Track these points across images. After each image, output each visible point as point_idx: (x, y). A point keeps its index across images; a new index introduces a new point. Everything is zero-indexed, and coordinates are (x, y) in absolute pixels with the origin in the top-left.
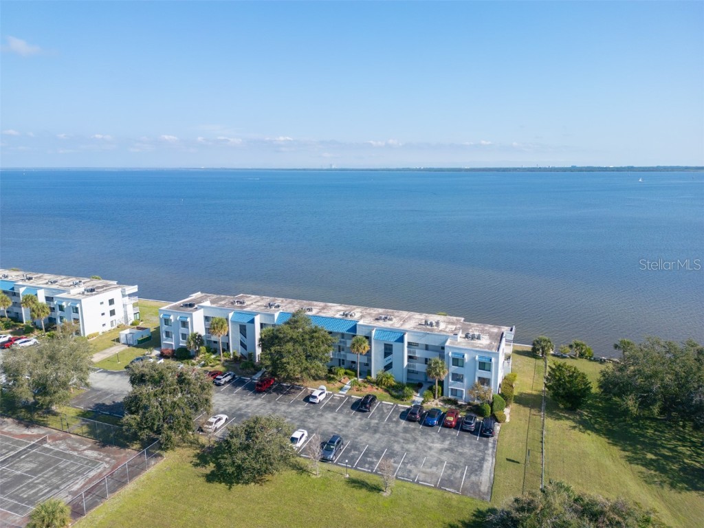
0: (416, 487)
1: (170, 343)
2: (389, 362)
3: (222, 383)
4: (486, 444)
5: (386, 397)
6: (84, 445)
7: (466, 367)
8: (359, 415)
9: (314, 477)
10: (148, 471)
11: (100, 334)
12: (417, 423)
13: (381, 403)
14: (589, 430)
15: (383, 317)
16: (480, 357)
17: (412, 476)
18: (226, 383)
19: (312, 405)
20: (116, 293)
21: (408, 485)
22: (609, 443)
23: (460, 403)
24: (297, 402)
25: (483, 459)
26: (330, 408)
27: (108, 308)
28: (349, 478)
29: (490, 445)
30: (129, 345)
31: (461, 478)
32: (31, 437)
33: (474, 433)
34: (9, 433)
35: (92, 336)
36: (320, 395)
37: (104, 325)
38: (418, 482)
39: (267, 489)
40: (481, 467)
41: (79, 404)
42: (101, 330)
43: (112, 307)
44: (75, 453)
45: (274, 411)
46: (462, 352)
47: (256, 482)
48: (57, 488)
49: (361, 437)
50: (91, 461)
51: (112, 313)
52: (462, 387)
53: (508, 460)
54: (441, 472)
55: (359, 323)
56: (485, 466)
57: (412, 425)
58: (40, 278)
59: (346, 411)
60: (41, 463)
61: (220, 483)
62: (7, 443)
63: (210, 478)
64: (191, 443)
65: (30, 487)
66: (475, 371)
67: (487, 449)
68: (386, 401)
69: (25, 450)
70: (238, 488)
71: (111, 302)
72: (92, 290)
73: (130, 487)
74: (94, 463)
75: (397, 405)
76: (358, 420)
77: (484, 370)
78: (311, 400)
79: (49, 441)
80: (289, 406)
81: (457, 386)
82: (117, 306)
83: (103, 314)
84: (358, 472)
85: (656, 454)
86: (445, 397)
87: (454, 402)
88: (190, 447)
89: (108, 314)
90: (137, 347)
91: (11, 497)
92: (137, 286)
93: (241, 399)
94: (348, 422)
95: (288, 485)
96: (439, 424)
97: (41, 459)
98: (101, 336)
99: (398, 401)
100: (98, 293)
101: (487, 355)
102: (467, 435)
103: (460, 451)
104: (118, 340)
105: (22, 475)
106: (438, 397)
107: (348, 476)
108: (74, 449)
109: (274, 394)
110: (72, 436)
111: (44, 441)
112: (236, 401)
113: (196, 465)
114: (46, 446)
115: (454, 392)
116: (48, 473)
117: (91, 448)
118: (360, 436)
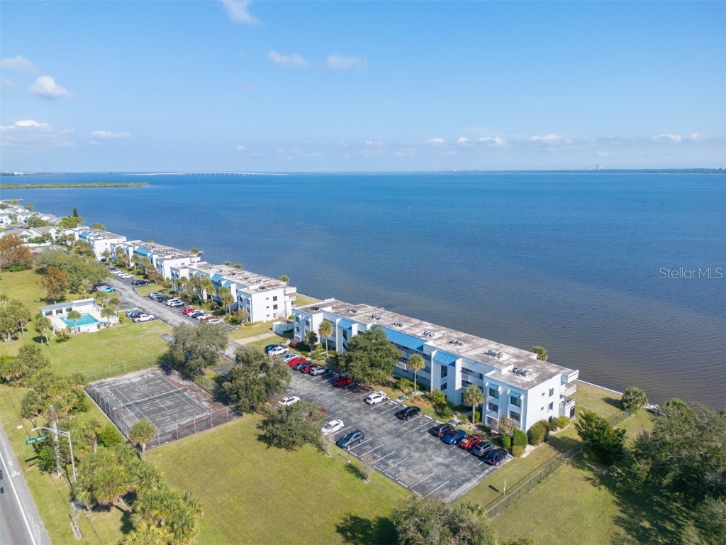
0: (393, 484)
1: (299, 337)
2: (444, 382)
3: (315, 374)
4: (484, 469)
5: (430, 412)
6: (205, 398)
7: (500, 398)
8: (398, 420)
9: (326, 456)
10: (228, 423)
11: (265, 322)
12: (439, 439)
13: (423, 416)
14: (604, 485)
15: (455, 341)
16: (511, 391)
17: (397, 475)
18: (318, 374)
19: (366, 405)
20: (278, 292)
21: (387, 480)
22: (614, 502)
23: (493, 431)
24: (358, 400)
25: (468, 480)
26: (379, 410)
27: (272, 303)
28: (349, 464)
29: (487, 471)
30: (277, 334)
31: (435, 488)
32: (180, 386)
33: (481, 458)
34: (172, 381)
35: (257, 323)
36: (375, 398)
37: (268, 316)
38: (396, 482)
39: (291, 455)
40: (460, 485)
41: (219, 370)
42: (265, 319)
43: (275, 303)
44: (197, 402)
45: (336, 402)
46: (498, 384)
47: (286, 449)
48: (175, 420)
49: (384, 438)
50: (202, 409)
51: (275, 307)
52: (497, 417)
53: (490, 486)
54: (422, 479)
55: (427, 343)
56: (464, 485)
57: (433, 439)
58: (241, 274)
59: (389, 415)
60: (176, 403)
61: (265, 443)
62: (168, 387)
63: (261, 438)
64: (266, 412)
65: (162, 416)
66: (507, 404)
67: (479, 474)
68: (428, 415)
69: (173, 393)
70: (273, 449)
71: (275, 298)
72: (263, 288)
73: (212, 430)
74: (203, 410)
75: (435, 421)
76: (393, 424)
77: (515, 404)
78: (367, 401)
79: (189, 391)
80: (350, 401)
81: (492, 415)
82: (279, 302)
83: (268, 307)
84: (359, 461)
85: (652, 524)
86: (481, 424)
87: (487, 430)
88: (263, 414)
89: (272, 307)
90: (281, 336)
91: (150, 419)
92: (295, 288)
93: (321, 389)
94: (384, 424)
95: (305, 457)
96: (456, 444)
97: (178, 401)
98: (264, 324)
99: (438, 417)
100: (268, 290)
101: (517, 391)
102: (473, 458)
103: (455, 468)
104: (271, 329)
105: (163, 408)
106: (475, 422)
107: (350, 462)
108: (198, 399)
109: (347, 390)
110: (203, 391)
111: (186, 390)
112: (317, 389)
113: (259, 427)
114: (186, 393)
115: (490, 420)
116: (177, 410)
117: (208, 401)
118: (383, 436)
